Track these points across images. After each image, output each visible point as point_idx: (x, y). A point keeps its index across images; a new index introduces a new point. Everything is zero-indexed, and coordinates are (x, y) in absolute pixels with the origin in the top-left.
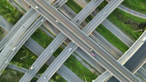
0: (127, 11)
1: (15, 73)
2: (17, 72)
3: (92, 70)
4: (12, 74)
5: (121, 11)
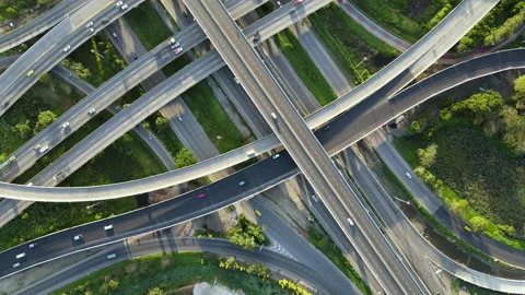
0: (356, 17)
1: (68, 90)
2: (74, 89)
3: (243, 130)
4: (60, 92)
5: (344, 13)
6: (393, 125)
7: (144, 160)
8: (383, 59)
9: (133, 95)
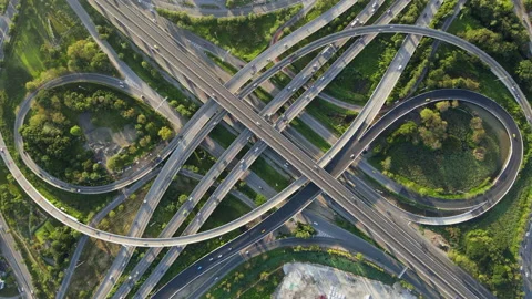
0: (329, 100)
1: (188, 180)
2: (191, 179)
3: (286, 176)
4: (184, 182)
5: (323, 100)
6: (365, 152)
7: (238, 206)
8: (350, 119)
9: (224, 175)
